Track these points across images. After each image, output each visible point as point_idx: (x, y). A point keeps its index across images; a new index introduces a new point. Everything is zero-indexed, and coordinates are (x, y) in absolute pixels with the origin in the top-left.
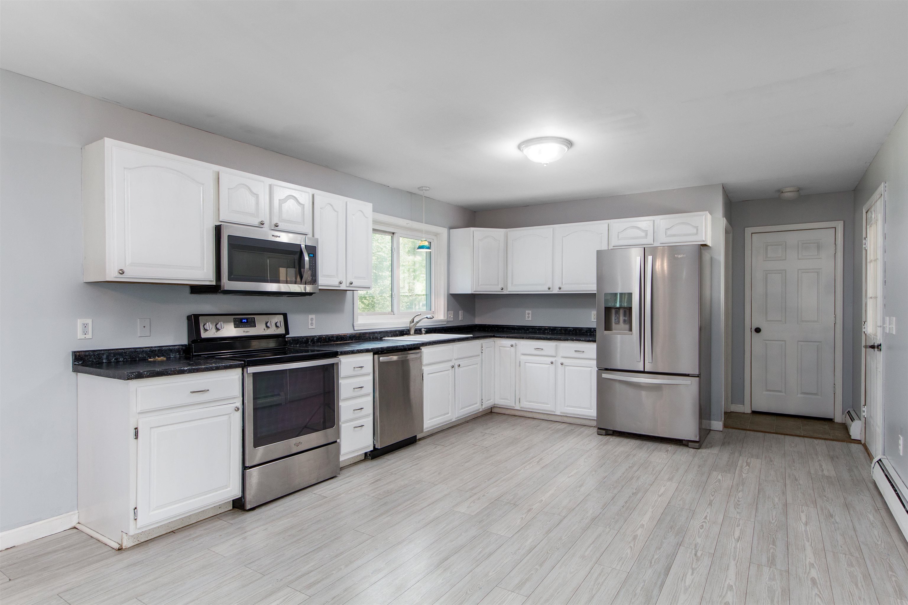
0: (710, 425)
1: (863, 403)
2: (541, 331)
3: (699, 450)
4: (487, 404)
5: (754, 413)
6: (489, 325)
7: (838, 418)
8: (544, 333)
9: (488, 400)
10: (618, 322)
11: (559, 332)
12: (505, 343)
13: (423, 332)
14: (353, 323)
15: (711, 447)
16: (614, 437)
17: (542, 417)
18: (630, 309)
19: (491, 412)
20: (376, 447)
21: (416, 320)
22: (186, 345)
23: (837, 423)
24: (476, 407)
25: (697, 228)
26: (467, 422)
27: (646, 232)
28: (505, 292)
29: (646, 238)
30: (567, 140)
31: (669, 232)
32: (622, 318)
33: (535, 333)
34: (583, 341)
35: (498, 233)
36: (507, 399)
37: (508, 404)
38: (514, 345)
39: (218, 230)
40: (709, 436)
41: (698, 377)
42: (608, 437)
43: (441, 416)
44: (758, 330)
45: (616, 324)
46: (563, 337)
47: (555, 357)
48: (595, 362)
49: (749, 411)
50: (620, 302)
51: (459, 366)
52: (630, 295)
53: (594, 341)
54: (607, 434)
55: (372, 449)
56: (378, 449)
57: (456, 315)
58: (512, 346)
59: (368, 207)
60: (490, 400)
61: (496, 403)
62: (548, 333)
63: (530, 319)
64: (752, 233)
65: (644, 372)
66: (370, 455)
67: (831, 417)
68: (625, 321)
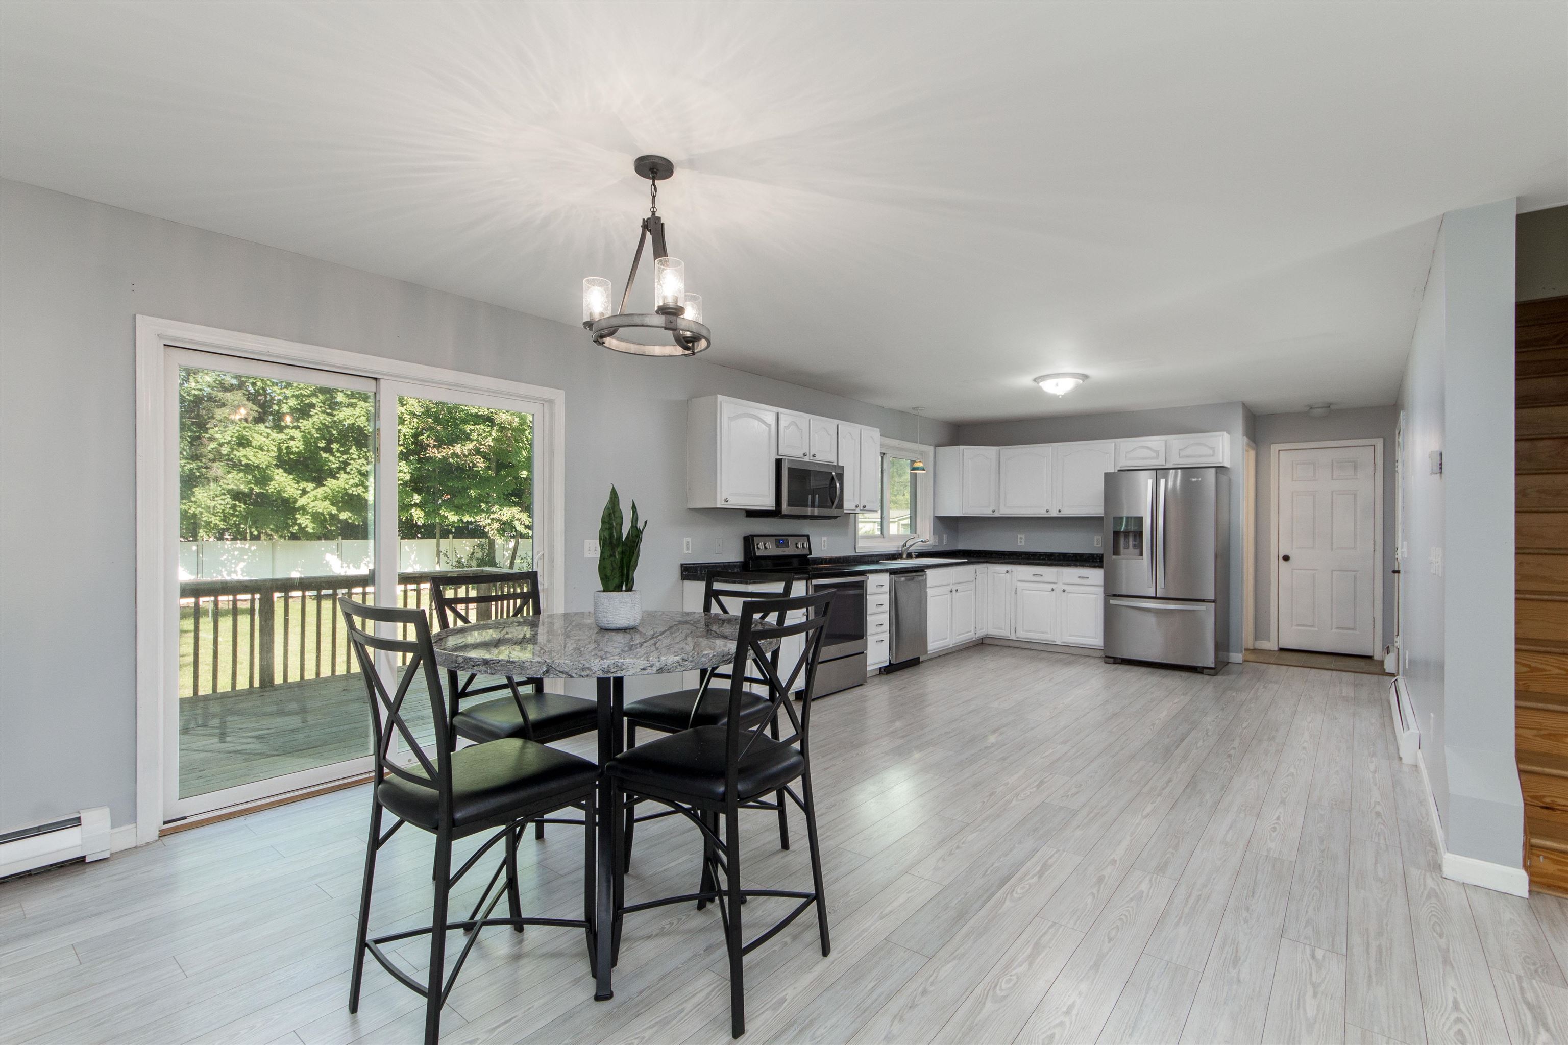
0: (1228, 657)
1: (1396, 633)
2: (1036, 557)
3: (1215, 677)
4: (981, 633)
5: (1282, 650)
6: (974, 550)
7: (1377, 656)
8: (1039, 559)
9: (981, 630)
10: (1127, 547)
11: (1057, 558)
12: (999, 569)
13: (914, 556)
14: (855, 546)
15: (1228, 675)
16: (1122, 665)
17: (1041, 648)
18: (1140, 534)
19: (982, 643)
20: (892, 662)
21: (908, 544)
22: (742, 562)
23: (1376, 661)
24: (969, 635)
25: (1213, 449)
26: (961, 650)
27: (1157, 452)
28: (996, 515)
29: (1158, 459)
30: (1083, 374)
31: (1183, 453)
32: (1131, 543)
33: (1029, 559)
34: (1087, 566)
35: (990, 452)
36: (1001, 629)
37: (1003, 634)
38: (1010, 571)
39: (779, 463)
40: (1226, 667)
41: (1214, 602)
42: (1116, 665)
43: (941, 640)
44: (1286, 558)
45: (1125, 548)
46: (1065, 563)
47: (1056, 583)
48: (1102, 589)
49: (1276, 649)
50: (1127, 525)
51: (957, 591)
52: (1140, 520)
53: (1101, 567)
54: (1115, 663)
55: (887, 664)
56: (893, 664)
57: (941, 540)
58: (1007, 572)
59: (876, 433)
60: (983, 629)
61: (989, 633)
62: (1044, 559)
63: (1023, 544)
64: (1279, 451)
65: (1155, 598)
66: (884, 670)
67: (1371, 655)
68: (1134, 546)
